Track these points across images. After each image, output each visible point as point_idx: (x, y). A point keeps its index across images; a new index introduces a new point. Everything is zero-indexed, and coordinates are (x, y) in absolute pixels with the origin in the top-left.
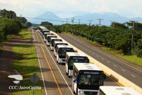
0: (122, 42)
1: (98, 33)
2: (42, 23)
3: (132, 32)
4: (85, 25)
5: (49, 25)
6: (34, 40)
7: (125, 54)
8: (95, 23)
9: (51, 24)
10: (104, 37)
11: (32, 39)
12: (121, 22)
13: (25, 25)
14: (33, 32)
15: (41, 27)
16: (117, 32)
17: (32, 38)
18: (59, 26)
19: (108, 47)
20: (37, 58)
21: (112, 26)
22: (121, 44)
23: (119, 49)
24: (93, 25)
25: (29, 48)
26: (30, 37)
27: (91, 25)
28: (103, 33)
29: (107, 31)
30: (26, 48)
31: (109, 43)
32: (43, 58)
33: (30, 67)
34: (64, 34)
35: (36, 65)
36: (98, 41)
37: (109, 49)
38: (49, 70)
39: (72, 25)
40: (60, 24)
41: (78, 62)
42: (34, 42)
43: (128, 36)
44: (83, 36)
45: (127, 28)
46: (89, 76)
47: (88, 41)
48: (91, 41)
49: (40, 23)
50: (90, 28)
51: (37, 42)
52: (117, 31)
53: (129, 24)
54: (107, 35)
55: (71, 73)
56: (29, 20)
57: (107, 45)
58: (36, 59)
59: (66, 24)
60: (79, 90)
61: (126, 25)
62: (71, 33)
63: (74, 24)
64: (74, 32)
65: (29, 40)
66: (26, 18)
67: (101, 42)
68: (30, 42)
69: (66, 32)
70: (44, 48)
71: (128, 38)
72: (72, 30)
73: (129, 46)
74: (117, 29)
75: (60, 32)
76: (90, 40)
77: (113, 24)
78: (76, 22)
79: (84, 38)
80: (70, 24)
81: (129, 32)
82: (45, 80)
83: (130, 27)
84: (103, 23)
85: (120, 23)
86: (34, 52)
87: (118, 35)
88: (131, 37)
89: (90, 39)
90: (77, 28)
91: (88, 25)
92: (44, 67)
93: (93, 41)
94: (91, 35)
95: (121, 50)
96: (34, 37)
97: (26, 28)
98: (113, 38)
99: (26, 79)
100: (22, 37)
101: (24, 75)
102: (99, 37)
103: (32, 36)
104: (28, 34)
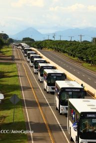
1: (79, 49)
2: (23, 39)
4: (66, 41)
6: (16, 58)
8: (77, 39)
9: (33, 40)
10: (85, 54)
11: (13, 56)
13: (6, 41)
14: (15, 49)
19: (90, 63)
20: (18, 76)
21: (93, 41)
24: (75, 41)
25: (10, 66)
26: (11, 55)
28: (83, 49)
29: (88, 48)
30: (7, 66)
31: (90, 59)
33: (11, 85)
34: (46, 50)
35: (17, 84)
36: (79, 57)
37: (90, 65)
38: (31, 88)
39: (54, 41)
44: (64, 52)
46: (70, 93)
47: (70, 57)
48: (72, 57)
49: (21, 39)
50: (71, 44)
51: (18, 60)
54: (88, 51)
57: (88, 61)
62: (53, 48)
64: (55, 48)
65: (10, 58)
67: (82, 58)
69: (47, 48)
70: (25, 65)
75: (42, 48)
77: (94, 39)
78: (57, 39)
79: (66, 54)
80: (51, 40)
82: (26, 99)
86: (16, 70)
89: (71, 55)
90: (59, 44)
91: (69, 40)
93: (74, 56)
94: (72, 51)
96: (15, 54)
97: (8, 44)
98: (94, 54)
99: (6, 98)
100: (4, 54)
101: (5, 94)
102: (80, 53)
103: (13, 53)
104: (9, 51)
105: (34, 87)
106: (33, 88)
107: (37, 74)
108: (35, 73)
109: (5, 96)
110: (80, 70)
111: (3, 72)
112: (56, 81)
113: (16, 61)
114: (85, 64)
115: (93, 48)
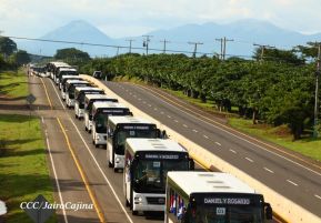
0: (289, 103)
1: (218, 78)
2: (58, 51)
3: (317, 74)
4: (182, 56)
5: (78, 59)
6: (38, 102)
7: (297, 138)
8: (209, 49)
9: (85, 56)
10: (236, 90)
11: (31, 98)
12: (284, 45)
13: (11, 59)
14: (34, 79)
15: (57, 64)
16: (272, 75)
17: (31, 95)
18: (108, 61)
19: (249, 117)
20: (47, 152)
21: (258, 58)
22: (283, 109)
23: (278, 122)
24: (205, 56)
25: (22, 124)
26: (25, 94)
27: (198, 56)
28: (231, 77)
29: (245, 73)
30: (13, 125)
31: (250, 106)
32: (63, 152)
33: (25, 177)
34: (123, 82)
35: (43, 172)
36: (218, 102)
37: (251, 122)
38: (82, 185)
39: (145, 58)
40: (111, 53)
41: (136, 136)
42: (35, 107)
43: (304, 85)
44: (176, 87)
45: (300, 63)
46: (157, 164)
47: (192, 100)
48: (198, 102)
49: (53, 53)
50: (196, 63)
51: (46, 107)
52: (274, 71)
53: (305, 51)
54: (244, 82)
55: (119, 160)
56: (21, 46)
57: (246, 113)
58: (43, 156)
59: (128, 54)
60: (135, 194)
61: (299, 55)
62: (142, 78)
63: (150, 52)
64: (150, 77)
65: (24, 102)
66: (15, 41)
67: (227, 104)
68: (27, 107)
69: (126, 78)
70: (67, 125)
71: (303, 90)
72: (143, 72)
73: (309, 113)
74: (273, 65)
75: (110, 78)
76: (196, 97)
77: (259, 51)
78: (156, 49)
79: (180, 93)
80: (137, 55)
81: (306, 75)
82: (71, 214)
83: (309, 60)
84: (232, 51)
85: (279, 48)
86: (38, 134)
87: (276, 82)
88: (311, 88)
89: (196, 95)
90: (159, 64)
91: (190, 56)
92: (66, 177)
93: (204, 100)
94: (199, 83)
95: (285, 126)
96: (36, 91)
97: (14, 67)
98: (263, 91)
99: (14, 212)
100: (5, 93)
101: (10, 200)
102: (221, 89)
103: (30, 89)
104: (17, 84)
105: (92, 181)
106: (90, 185)
107: (105, 147)
108: (97, 146)
109: (9, 207)
110: (222, 137)
111: (4, 142)
112: (128, 140)
113: (39, 112)
114: (234, 119)
115: (259, 73)
